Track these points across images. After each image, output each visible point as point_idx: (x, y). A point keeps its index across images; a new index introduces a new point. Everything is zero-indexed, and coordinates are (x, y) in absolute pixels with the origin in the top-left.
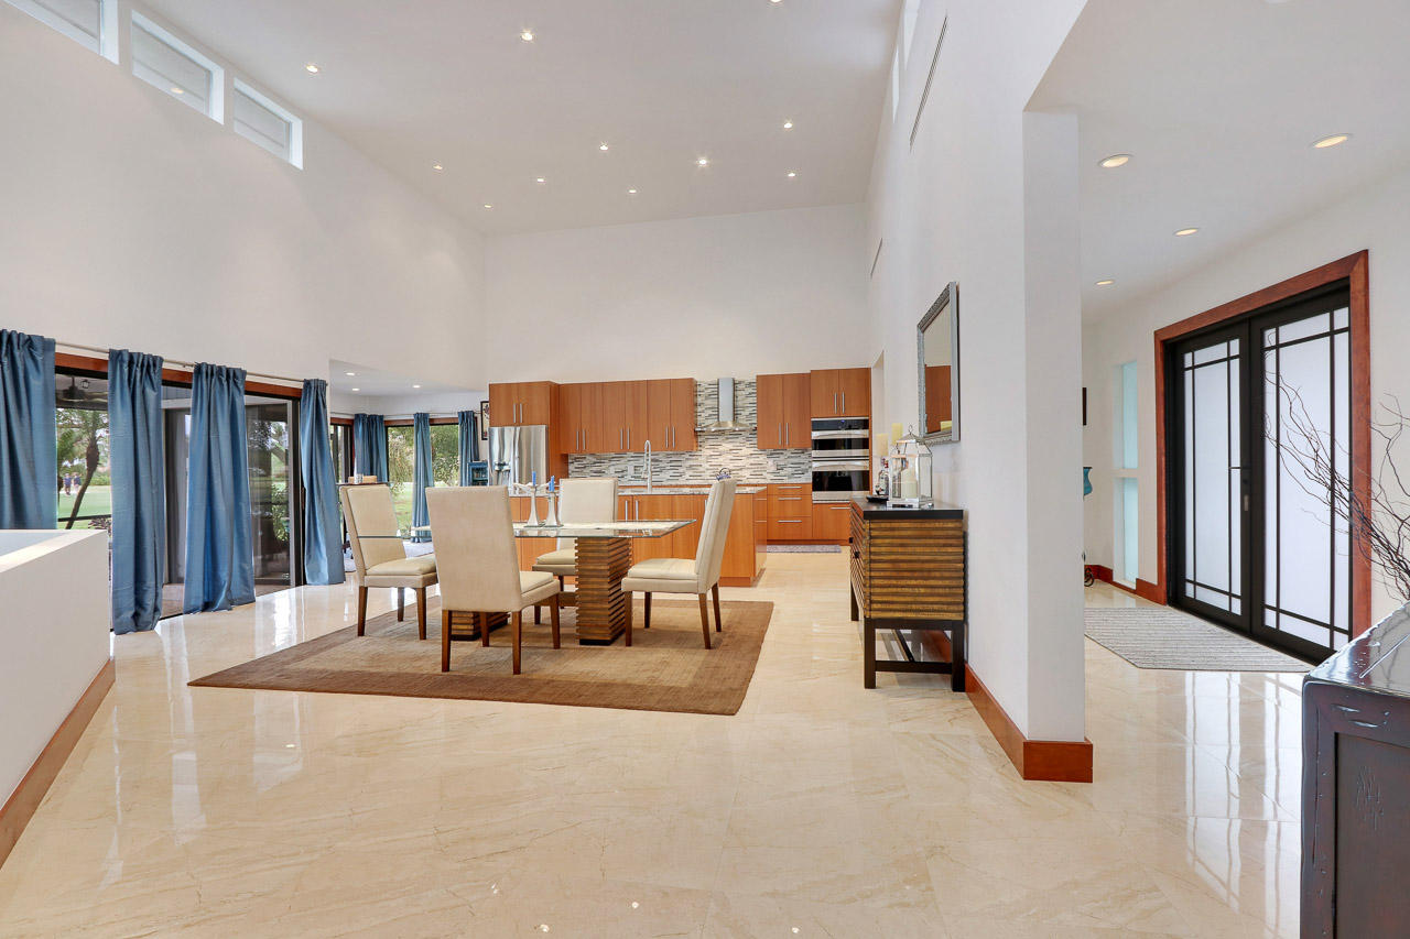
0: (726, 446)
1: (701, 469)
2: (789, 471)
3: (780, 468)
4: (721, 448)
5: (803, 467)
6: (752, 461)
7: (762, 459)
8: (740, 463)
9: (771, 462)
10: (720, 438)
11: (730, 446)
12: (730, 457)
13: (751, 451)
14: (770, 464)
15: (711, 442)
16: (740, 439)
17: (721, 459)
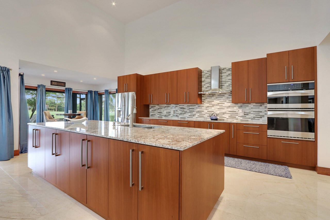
0: (216, 102)
1: (203, 113)
2: (252, 116)
3: (246, 114)
4: (213, 103)
5: (261, 114)
6: (230, 109)
7: (236, 108)
8: (223, 111)
9: (240, 111)
10: (213, 98)
11: (218, 102)
12: (218, 107)
13: (229, 104)
14: (240, 112)
15: (208, 100)
16: (224, 98)
17: (213, 108)
